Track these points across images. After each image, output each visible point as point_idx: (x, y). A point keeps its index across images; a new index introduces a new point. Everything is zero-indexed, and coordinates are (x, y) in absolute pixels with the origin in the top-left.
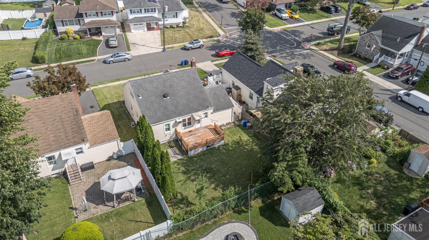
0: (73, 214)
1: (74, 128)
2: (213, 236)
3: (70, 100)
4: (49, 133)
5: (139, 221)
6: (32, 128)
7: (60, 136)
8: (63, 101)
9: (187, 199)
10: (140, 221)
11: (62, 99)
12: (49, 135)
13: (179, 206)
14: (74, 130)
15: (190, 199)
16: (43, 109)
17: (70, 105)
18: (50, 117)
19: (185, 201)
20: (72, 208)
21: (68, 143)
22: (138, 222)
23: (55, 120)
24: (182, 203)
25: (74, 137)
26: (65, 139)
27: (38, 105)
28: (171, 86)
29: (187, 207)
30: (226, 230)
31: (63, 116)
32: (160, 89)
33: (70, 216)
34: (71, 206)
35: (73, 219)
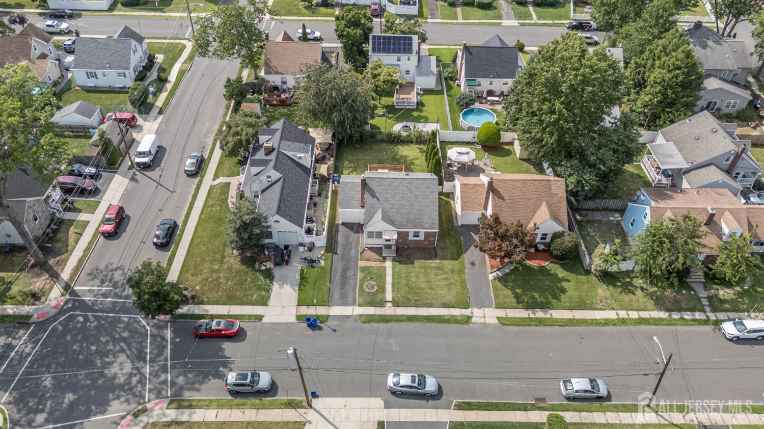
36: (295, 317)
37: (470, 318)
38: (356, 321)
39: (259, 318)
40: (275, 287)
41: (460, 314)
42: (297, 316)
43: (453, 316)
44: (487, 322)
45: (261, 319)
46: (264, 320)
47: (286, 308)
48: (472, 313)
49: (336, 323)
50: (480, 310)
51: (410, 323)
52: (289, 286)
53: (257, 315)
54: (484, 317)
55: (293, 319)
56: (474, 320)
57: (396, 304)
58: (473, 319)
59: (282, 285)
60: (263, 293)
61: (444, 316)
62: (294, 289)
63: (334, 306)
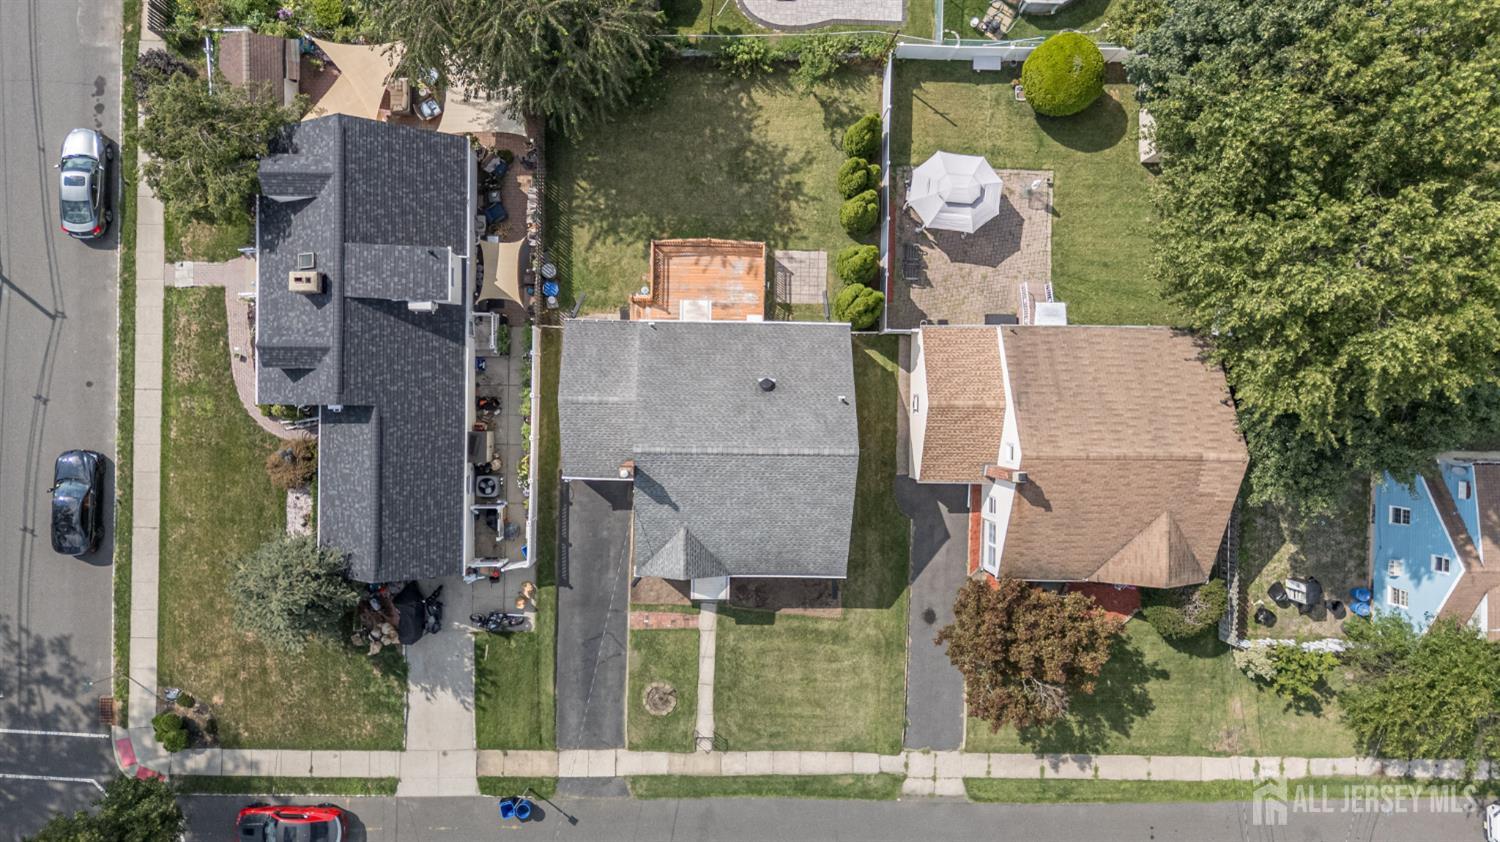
0: (1054, 196)
1: (1030, 365)
2: (818, 13)
3: (1032, 435)
4: (1091, 370)
5: (939, 116)
6: (1128, 388)
7: (1066, 355)
8: (1051, 436)
9: (826, 119)
10: (937, 112)
11: (1052, 442)
12: (1090, 365)
13: (851, 111)
14: (1031, 361)
15: (820, 116)
16: (1101, 427)
17: (1034, 423)
18: (1086, 406)
19: (834, 116)
20: (1055, 213)
21: (1048, 335)
22: (941, 115)
23: (1075, 395)
24: (842, 115)
25: (1034, 345)
26: (1054, 346)
27: (1115, 440)
28: (739, 410)
29: (836, 100)
30: (789, 12)
31: (1055, 398)
32: (775, 409)
33: (1062, 195)
34: (1056, 219)
35: (1057, 183)
36: (475, 784)
37: (897, 780)
38: (624, 791)
39: (389, 786)
40: (415, 695)
41: (876, 771)
42: (480, 780)
43: (859, 777)
44: (939, 792)
45: (393, 790)
46: (403, 791)
47: (450, 755)
48: (906, 765)
49: (577, 797)
50: (926, 757)
51: (754, 798)
52: (449, 691)
53: (382, 779)
54: (934, 779)
55: (470, 789)
56: (908, 786)
57: (721, 744)
58: (907, 781)
59: (432, 691)
60: (387, 719)
61: (837, 776)
62: (463, 702)
63: (568, 748)
